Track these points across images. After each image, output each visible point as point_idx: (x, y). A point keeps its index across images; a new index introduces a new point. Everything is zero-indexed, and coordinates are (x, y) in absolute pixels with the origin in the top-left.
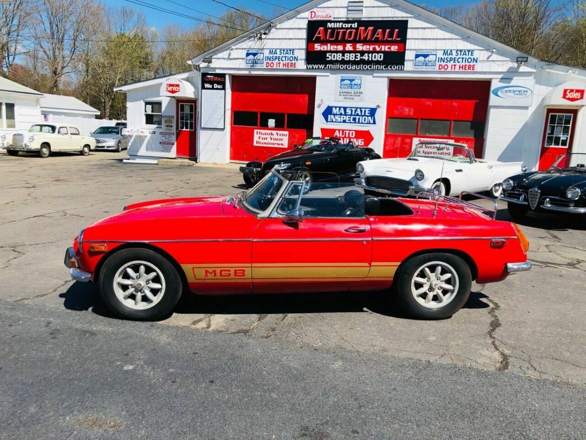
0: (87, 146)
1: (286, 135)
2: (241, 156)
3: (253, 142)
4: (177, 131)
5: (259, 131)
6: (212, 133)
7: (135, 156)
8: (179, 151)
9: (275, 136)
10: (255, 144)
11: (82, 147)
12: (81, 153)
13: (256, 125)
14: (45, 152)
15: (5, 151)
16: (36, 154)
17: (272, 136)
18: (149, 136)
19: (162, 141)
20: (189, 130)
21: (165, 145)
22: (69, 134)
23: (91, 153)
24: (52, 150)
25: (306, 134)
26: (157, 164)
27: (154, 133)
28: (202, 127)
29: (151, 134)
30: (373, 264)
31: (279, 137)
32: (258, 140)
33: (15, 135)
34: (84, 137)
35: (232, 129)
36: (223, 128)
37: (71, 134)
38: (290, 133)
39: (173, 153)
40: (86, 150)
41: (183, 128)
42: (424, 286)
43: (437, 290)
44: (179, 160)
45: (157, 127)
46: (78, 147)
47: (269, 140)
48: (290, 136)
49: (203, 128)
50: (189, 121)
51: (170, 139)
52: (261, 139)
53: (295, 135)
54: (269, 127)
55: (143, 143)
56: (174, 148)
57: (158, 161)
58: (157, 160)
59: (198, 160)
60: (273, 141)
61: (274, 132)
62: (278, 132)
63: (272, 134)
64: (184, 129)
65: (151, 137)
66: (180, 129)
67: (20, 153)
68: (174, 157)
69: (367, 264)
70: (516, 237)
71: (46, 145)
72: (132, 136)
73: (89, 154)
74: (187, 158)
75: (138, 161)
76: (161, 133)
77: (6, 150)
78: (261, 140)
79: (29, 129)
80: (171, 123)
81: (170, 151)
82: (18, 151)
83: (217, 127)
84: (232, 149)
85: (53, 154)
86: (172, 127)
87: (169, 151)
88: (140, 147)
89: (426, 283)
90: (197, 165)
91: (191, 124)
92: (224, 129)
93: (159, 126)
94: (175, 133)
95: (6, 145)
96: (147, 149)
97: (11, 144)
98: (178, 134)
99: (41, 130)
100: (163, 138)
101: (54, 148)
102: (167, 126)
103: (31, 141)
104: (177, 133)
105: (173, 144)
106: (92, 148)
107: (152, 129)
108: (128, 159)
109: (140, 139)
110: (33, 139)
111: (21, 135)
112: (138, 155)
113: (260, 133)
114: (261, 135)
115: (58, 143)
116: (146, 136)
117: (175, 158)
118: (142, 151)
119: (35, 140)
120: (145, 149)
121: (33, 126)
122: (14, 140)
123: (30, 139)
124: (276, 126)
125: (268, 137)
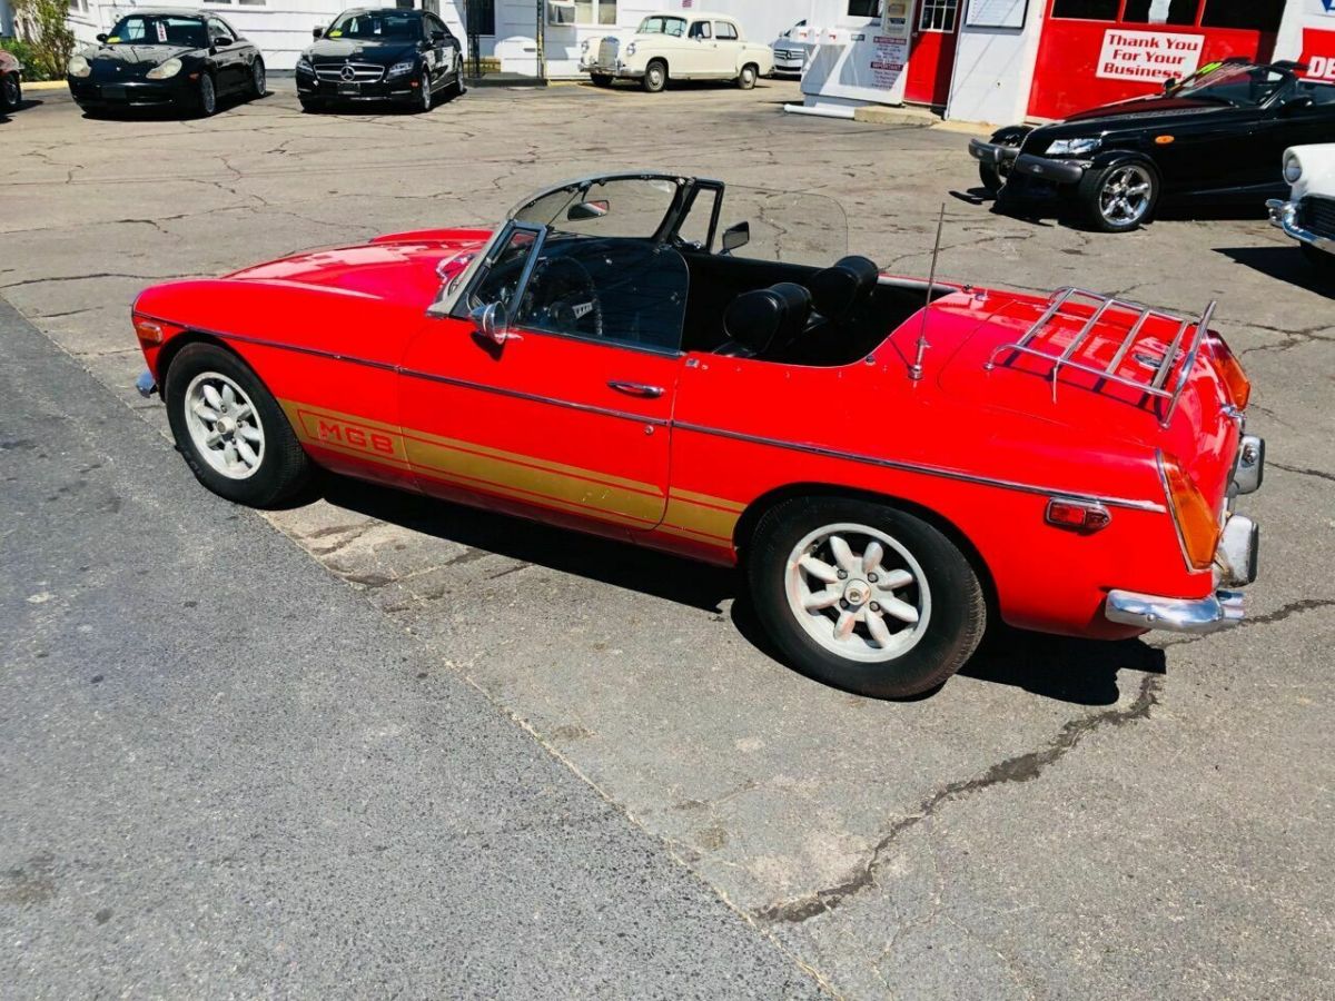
0: (752, 66)
1: (1196, 46)
2: (1058, 105)
3: (1095, 66)
4: (915, 34)
5: (1117, 33)
6: (991, 41)
7: (814, 96)
8: (911, 89)
9: (1162, 50)
10: (1100, 73)
11: (740, 68)
12: (735, 83)
13: (1114, 17)
14: (655, 81)
15: (587, 75)
16: (639, 84)
17: (1152, 50)
18: (850, 45)
19: (876, 60)
20: (941, 31)
21: (881, 72)
22: (714, 37)
23: (759, 82)
24: (670, 76)
25: (1256, 44)
26: (853, 119)
27: (862, 38)
28: (969, 22)
29: (854, 42)
30: (673, 491)
31: (1173, 52)
32: (1111, 60)
33: (604, 40)
34: (746, 44)
35: (1047, 27)
36: (1020, 25)
37: (718, 37)
38: (1209, 43)
39: (897, 93)
40: (748, 75)
41: (929, 27)
42: (828, 586)
43: (865, 609)
44: (908, 111)
45: (872, 24)
46: (729, 70)
47: (1142, 62)
48: (1208, 49)
49: (970, 26)
50: (945, 7)
51: (896, 54)
52: (1119, 57)
53: (1223, 47)
54: (1150, 22)
55: (834, 64)
56: (902, 79)
57: (856, 111)
58: (853, 109)
59: (946, 113)
60: (1152, 66)
61: (1161, 37)
62: (1173, 36)
63: (1154, 43)
64: (932, 30)
65: (854, 51)
66: (920, 29)
67: (615, 81)
68: (897, 103)
69: (656, 489)
70: (1161, 508)
71: (659, 63)
72: (813, 47)
73: (754, 86)
74: (927, 107)
75: (820, 108)
76: (878, 40)
77: (589, 74)
78: (1119, 62)
79: (638, 25)
80: (903, 12)
81: (890, 88)
82: (610, 77)
83: (1006, 24)
84: (1036, 84)
85: (673, 85)
86: (903, 22)
87: (887, 85)
88: (828, 75)
89: (832, 582)
90: (942, 126)
91: (950, 12)
92: (1022, 28)
93: (877, 20)
94: (908, 39)
95: (587, 64)
96: (843, 81)
97: (597, 60)
98: (917, 40)
99: (663, 29)
100: (880, 53)
101: (676, 71)
102: (892, 21)
103: (629, 56)
104: (913, 39)
105: (901, 68)
106: (763, 71)
107: (858, 29)
108: (800, 104)
109: (831, 53)
110: (634, 51)
111: (616, 40)
112: (822, 93)
113: (1120, 38)
114: (1121, 47)
115: (687, 58)
116: (843, 47)
117: (899, 106)
118: (832, 86)
119: (637, 53)
120: (838, 81)
121: (647, 19)
122: (602, 51)
123: (628, 49)
124: (1169, 20)
125: (1142, 50)
